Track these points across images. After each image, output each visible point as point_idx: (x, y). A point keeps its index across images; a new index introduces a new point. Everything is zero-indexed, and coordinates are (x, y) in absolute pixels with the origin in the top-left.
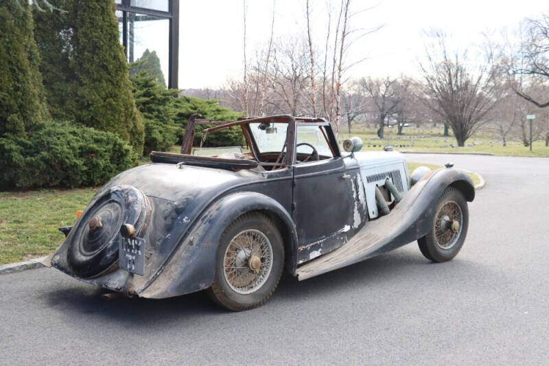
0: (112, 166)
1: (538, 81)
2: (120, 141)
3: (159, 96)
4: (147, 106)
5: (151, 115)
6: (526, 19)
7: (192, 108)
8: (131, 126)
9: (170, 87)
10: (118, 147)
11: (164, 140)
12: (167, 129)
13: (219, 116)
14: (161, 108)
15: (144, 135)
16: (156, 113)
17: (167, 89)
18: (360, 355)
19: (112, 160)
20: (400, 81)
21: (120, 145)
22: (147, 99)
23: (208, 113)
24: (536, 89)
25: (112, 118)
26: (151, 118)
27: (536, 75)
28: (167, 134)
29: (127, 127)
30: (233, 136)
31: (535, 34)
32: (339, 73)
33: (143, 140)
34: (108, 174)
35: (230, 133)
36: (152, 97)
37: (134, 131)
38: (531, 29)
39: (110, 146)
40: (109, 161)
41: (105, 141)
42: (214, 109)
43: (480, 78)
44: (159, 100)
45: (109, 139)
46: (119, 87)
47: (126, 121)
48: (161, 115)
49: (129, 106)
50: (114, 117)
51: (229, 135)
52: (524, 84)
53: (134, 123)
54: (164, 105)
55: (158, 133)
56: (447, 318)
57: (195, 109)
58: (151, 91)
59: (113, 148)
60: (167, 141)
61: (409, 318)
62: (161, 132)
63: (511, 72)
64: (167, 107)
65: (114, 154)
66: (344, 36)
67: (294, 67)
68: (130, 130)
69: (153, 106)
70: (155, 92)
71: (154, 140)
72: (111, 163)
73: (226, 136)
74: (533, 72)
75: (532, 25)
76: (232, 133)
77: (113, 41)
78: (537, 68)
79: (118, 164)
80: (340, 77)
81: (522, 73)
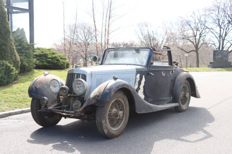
0: (5, 76)
1: (185, 43)
2: (9, 65)
3: (26, 46)
4: (20, 50)
5: (22, 55)
6: (179, 17)
7: (41, 52)
8: (14, 59)
9: (30, 42)
10: (8, 67)
11: (29, 66)
12: (30, 61)
13: (54, 56)
14: (27, 51)
15: (20, 63)
16: (25, 54)
17: (29, 43)
18: (134, 152)
19: (5, 73)
20: (129, 43)
21: (9, 67)
22: (20, 47)
23: (49, 54)
24: (185, 46)
25: (5, 55)
26: (22, 56)
27: (184, 40)
28: (30, 63)
29: (12, 59)
30: (60, 64)
31: (183, 23)
32: (108, 35)
33: (19, 65)
34: (3, 80)
35: (59, 63)
36: (23, 46)
37: (15, 61)
38: (182, 21)
39: (4, 67)
40: (4, 74)
41: (1, 65)
42: (51, 52)
43: (163, 41)
44: (26, 48)
45: (3, 64)
46: (7, 41)
47: (11, 56)
48: (27, 55)
49: (12, 49)
50: (5, 54)
51: (58, 64)
52: (180, 44)
53: (15, 57)
54: (28, 50)
55: (26, 63)
56: (170, 134)
57: (43, 52)
58: (22, 44)
59: (6, 68)
60: (30, 66)
61: (152, 135)
62: (27, 62)
63: (175, 39)
64: (30, 51)
65: (6, 71)
66: (109, 18)
67: (85, 35)
68: (13, 60)
69: (23, 51)
70: (24, 44)
71: (25, 66)
72: (5, 75)
73: (57, 64)
74: (183, 39)
75: (182, 19)
76: (60, 63)
77: (3, 19)
78: (185, 37)
79: (8, 76)
80: (108, 36)
81: (179, 39)
